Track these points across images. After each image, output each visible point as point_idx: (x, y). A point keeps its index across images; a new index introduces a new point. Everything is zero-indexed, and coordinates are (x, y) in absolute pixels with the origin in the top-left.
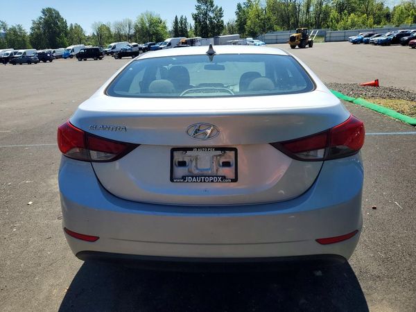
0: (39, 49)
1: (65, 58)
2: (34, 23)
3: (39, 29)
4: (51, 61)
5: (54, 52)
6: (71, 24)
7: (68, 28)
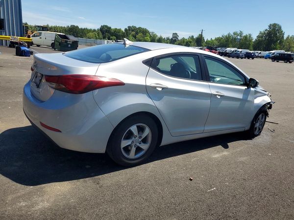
0: (251, 50)
1: (266, 58)
2: (261, 33)
3: (262, 37)
4: (253, 59)
5: (260, 53)
6: (289, 36)
7: (285, 38)
